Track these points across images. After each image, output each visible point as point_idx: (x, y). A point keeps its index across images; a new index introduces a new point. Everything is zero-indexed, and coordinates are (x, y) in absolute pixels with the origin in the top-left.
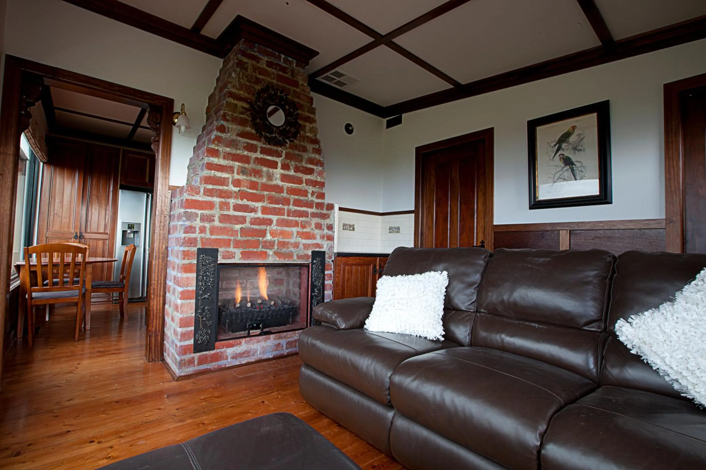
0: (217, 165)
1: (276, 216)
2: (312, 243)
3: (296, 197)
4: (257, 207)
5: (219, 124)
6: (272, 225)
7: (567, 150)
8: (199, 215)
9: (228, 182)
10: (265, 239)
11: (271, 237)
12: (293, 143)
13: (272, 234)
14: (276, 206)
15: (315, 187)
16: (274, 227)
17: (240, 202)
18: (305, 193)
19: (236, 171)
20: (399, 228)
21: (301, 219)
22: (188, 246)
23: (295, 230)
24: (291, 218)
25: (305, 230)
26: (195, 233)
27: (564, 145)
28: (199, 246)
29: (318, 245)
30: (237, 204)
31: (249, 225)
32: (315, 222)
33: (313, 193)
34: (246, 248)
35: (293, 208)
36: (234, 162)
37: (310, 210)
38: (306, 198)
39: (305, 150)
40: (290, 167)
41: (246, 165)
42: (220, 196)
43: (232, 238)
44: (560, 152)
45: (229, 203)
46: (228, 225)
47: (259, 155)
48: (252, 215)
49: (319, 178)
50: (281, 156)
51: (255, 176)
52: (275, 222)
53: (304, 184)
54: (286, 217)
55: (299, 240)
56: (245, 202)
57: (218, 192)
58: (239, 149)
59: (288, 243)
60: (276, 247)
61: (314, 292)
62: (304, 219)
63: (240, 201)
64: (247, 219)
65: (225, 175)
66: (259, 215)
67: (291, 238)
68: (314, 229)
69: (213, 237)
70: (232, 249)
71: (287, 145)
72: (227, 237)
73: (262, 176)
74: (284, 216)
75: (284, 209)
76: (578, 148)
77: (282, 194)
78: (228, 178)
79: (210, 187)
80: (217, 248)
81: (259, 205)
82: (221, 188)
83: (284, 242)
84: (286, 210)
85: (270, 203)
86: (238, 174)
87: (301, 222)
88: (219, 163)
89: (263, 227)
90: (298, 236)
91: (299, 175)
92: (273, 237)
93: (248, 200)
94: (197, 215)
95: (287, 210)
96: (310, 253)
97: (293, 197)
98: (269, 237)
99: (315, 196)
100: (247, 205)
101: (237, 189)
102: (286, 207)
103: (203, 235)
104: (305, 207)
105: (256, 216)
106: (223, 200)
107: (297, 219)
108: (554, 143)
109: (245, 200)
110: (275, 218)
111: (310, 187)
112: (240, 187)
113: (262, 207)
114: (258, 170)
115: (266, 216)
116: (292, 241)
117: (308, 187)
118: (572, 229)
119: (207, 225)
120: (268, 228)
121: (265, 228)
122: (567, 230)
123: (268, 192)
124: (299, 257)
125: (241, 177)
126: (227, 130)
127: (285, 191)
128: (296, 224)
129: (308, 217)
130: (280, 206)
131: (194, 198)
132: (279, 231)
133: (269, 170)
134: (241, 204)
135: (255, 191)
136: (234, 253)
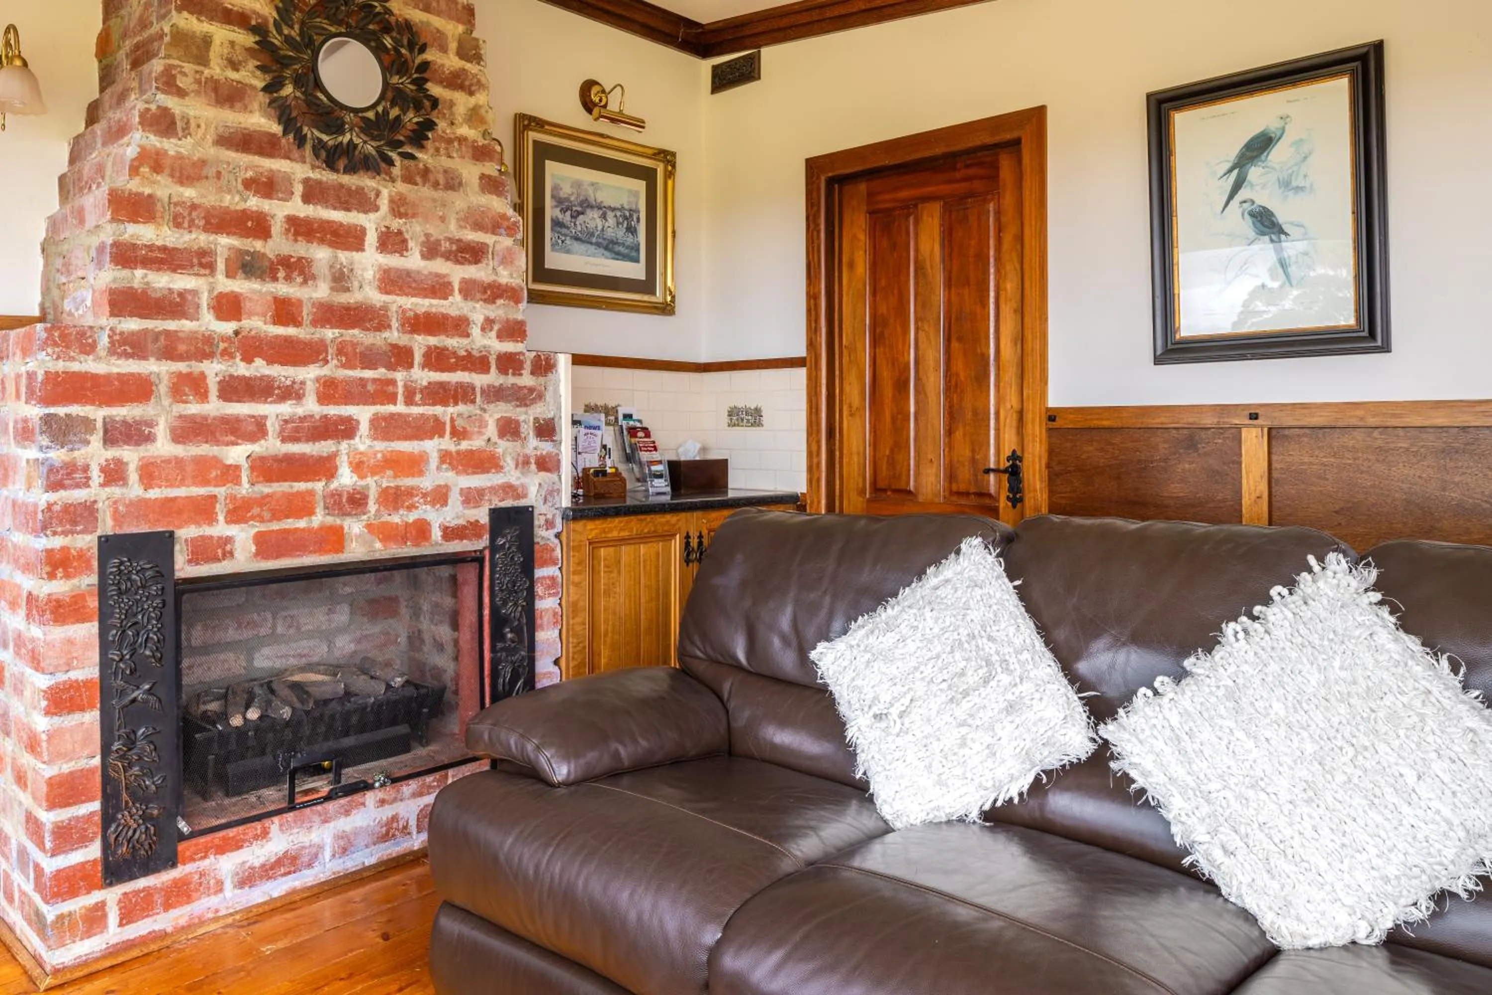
0: (150, 247)
1: (366, 408)
2: (489, 484)
3: (433, 341)
4: (303, 383)
5: (153, 107)
6: (357, 439)
7: (1264, 186)
8: (99, 424)
9: (198, 306)
10: (334, 485)
11: (355, 478)
12: (412, 163)
13: (358, 467)
14: (368, 374)
15: (494, 303)
16: (363, 442)
17: (241, 369)
18: (460, 326)
19: (221, 266)
20: (758, 412)
21: (451, 410)
22: (65, 533)
23: (431, 447)
24: (416, 410)
25: (465, 445)
26: (87, 486)
27: (1254, 173)
28: (107, 526)
29: (508, 489)
30: (231, 376)
31: (278, 443)
32: (497, 416)
33: (488, 324)
34: (270, 521)
35: (422, 376)
36: (212, 237)
37: (479, 380)
38: (464, 342)
39: (453, 183)
40: (405, 241)
41: (258, 245)
42: (169, 354)
43: (221, 492)
44: (1242, 194)
45: (203, 376)
46: (204, 449)
47: (297, 207)
48: (286, 409)
49: (506, 273)
50: (376, 209)
51: (288, 278)
52: (364, 427)
53: (457, 297)
54: (400, 408)
55: (448, 477)
56: (260, 368)
57: (162, 338)
58: (229, 191)
59: (410, 492)
60: (372, 507)
61: (502, 637)
62: (461, 408)
63: (242, 365)
64: (269, 424)
65: (182, 282)
66: (311, 406)
67: (421, 473)
68: (495, 438)
69: (154, 494)
70: (220, 529)
71: (396, 171)
72: (202, 491)
73: (314, 277)
74: (395, 404)
75: (393, 382)
76: (1294, 184)
77: (386, 334)
78: (195, 293)
79: (132, 325)
80: (171, 529)
81: (309, 374)
82: (171, 325)
83: (397, 488)
84: (400, 384)
85: (344, 366)
86: (228, 276)
87: (452, 420)
88: (159, 243)
89: (323, 447)
90: (444, 466)
91: (440, 266)
92: (362, 477)
93: (270, 361)
94: (87, 424)
95: (406, 386)
96: (484, 519)
97: (420, 343)
98: (346, 478)
99: (493, 334)
100: (268, 376)
101: (227, 328)
102: (400, 376)
103: (116, 491)
104: (464, 369)
105: (300, 411)
106: (182, 367)
107: (438, 410)
108: (1228, 165)
109: (259, 362)
110: (363, 414)
111: (478, 306)
112: (240, 320)
113: (318, 379)
114: (300, 259)
115: (333, 410)
116: (426, 483)
117: (470, 304)
118: (1276, 423)
119: (131, 455)
120: (344, 446)
121: (334, 449)
122: (1262, 427)
123: (337, 331)
124: (450, 533)
125: (240, 286)
126: (179, 125)
127: (395, 324)
128: (435, 428)
129: (473, 402)
130: (381, 373)
131: (75, 367)
132: (379, 456)
133: (336, 257)
134: (247, 374)
135: (291, 331)
136: (229, 540)
